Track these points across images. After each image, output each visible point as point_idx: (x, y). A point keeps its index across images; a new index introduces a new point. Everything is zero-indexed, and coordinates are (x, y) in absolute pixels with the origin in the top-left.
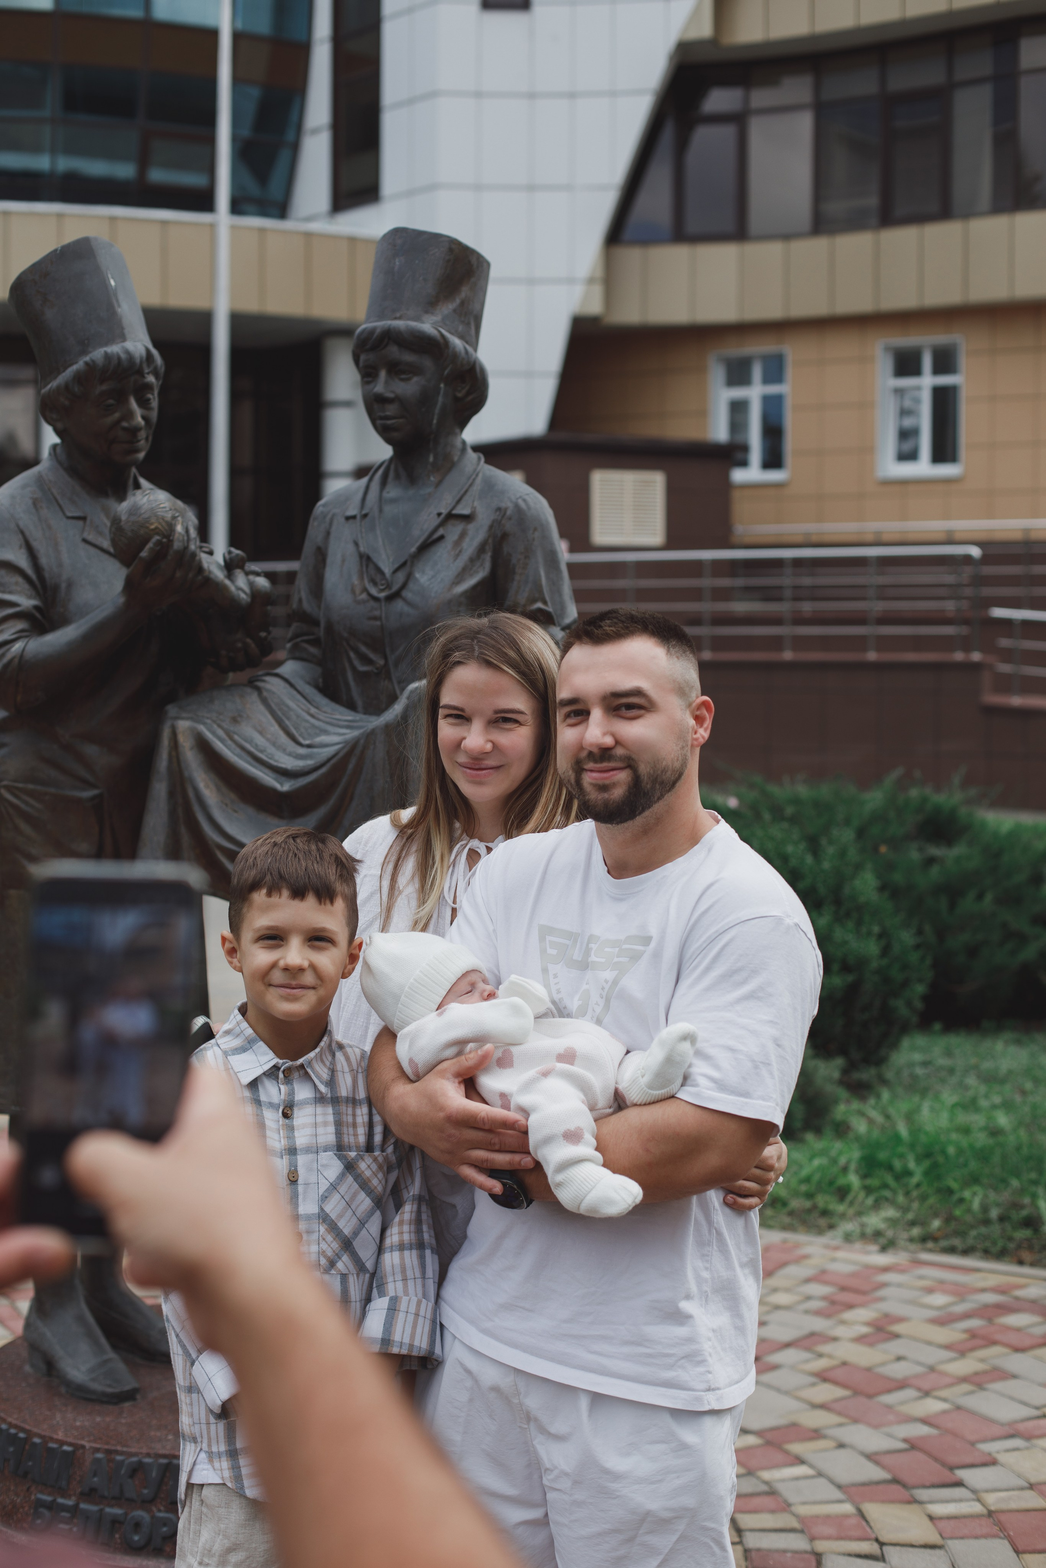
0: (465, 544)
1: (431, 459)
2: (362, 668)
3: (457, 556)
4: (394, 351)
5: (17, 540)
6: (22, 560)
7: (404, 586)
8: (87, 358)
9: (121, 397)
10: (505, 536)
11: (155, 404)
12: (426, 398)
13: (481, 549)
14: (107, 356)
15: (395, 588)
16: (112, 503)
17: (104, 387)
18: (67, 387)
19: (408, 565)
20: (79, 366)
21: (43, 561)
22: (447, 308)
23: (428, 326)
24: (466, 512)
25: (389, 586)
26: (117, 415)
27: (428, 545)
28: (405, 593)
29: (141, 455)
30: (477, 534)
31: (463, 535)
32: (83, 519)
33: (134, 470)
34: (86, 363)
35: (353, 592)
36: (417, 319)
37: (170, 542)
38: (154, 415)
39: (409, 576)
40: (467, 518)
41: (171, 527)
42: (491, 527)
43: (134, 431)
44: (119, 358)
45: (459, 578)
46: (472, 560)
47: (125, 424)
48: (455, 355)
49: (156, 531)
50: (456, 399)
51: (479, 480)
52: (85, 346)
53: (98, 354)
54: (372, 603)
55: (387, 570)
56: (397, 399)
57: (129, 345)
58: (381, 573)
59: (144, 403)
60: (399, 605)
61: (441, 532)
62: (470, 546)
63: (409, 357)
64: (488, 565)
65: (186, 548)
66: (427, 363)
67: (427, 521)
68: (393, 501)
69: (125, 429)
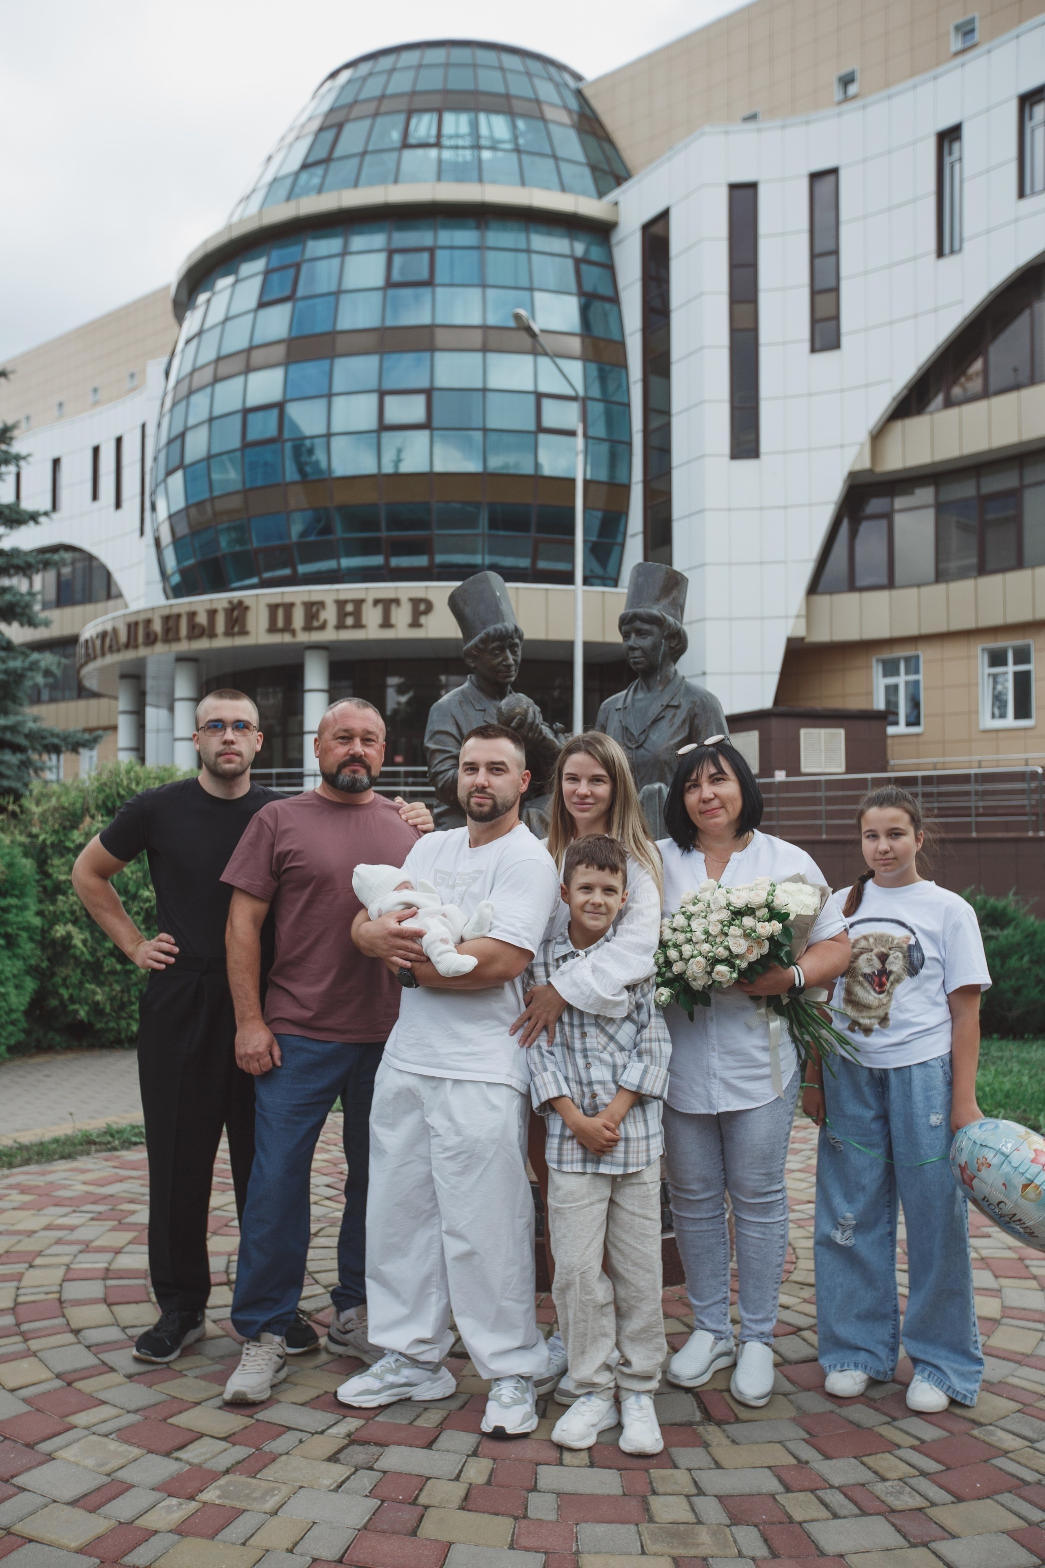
0: (676, 719)
1: (659, 678)
3: (671, 726)
4: (638, 624)
5: (452, 721)
6: (454, 731)
7: (644, 741)
8: (486, 631)
9: (502, 649)
10: (695, 715)
11: (519, 653)
12: (655, 647)
13: (684, 722)
14: (495, 630)
15: (640, 743)
16: (497, 703)
17: (494, 645)
18: (476, 645)
19: (646, 731)
20: (482, 634)
21: (464, 731)
22: (665, 602)
23: (655, 611)
24: (676, 704)
25: (637, 742)
26: (500, 659)
27: (656, 721)
28: (645, 745)
29: (513, 679)
30: (682, 714)
31: (674, 716)
32: (484, 710)
33: (509, 687)
34: (485, 633)
36: (650, 607)
37: (526, 718)
38: (519, 659)
39: (647, 737)
40: (677, 707)
41: (527, 711)
42: (689, 711)
43: (509, 667)
44: (501, 631)
45: (673, 736)
46: (679, 728)
47: (504, 663)
48: (670, 625)
49: (519, 713)
50: (671, 648)
51: (683, 688)
52: (484, 625)
53: (490, 629)
54: (629, 751)
55: (636, 734)
56: (640, 648)
57: (506, 624)
58: (632, 734)
59: (514, 653)
60: (642, 751)
61: (663, 714)
62: (678, 721)
63: (646, 627)
64: (687, 730)
65: (534, 722)
66: (655, 629)
67: (655, 709)
68: (640, 700)
69: (505, 666)
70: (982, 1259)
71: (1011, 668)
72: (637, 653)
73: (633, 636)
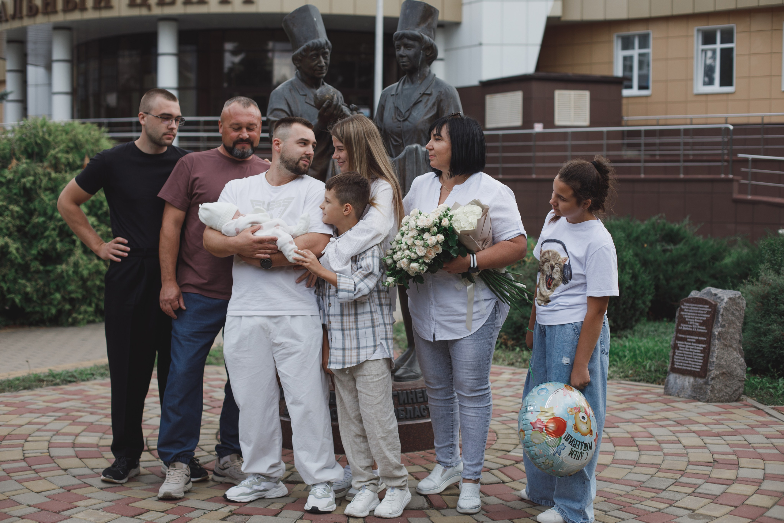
0: (428, 103)
1: (419, 75)
2: (395, 143)
3: (426, 107)
4: (406, 40)
5: (284, 102)
6: (286, 108)
7: (409, 117)
8: (307, 44)
9: (318, 56)
10: (441, 100)
11: (329, 58)
12: (416, 56)
13: (434, 105)
14: (313, 43)
15: (406, 117)
16: (314, 90)
17: (312, 53)
18: (300, 53)
19: (410, 110)
20: (304, 46)
21: (293, 109)
22: (423, 26)
23: (416, 32)
24: (429, 92)
25: (404, 117)
26: (316, 62)
27: (416, 103)
28: (408, 119)
29: (324, 75)
30: (432, 99)
31: (428, 100)
32: (306, 95)
33: (322, 80)
35: (393, 119)
36: (413, 30)
37: (332, 102)
38: (328, 62)
39: (410, 114)
40: (430, 95)
41: (333, 97)
42: (437, 97)
43: (322, 67)
44: (317, 44)
45: (426, 114)
46: (430, 108)
47: (319, 65)
48: (426, 42)
49: (328, 98)
50: (427, 56)
51: (434, 82)
52: (306, 40)
53: (310, 43)
54: (399, 123)
55: (403, 111)
56: (407, 56)
57: (320, 39)
58: (401, 112)
59: (325, 58)
60: (407, 123)
61: (421, 99)
62: (430, 104)
63: (411, 42)
64: (436, 110)
65: (337, 104)
66: (417, 44)
67: (416, 96)
68: (407, 89)
69: (319, 66)
70: (610, 438)
71: (718, 46)
72: (405, 59)
73: (402, 48)
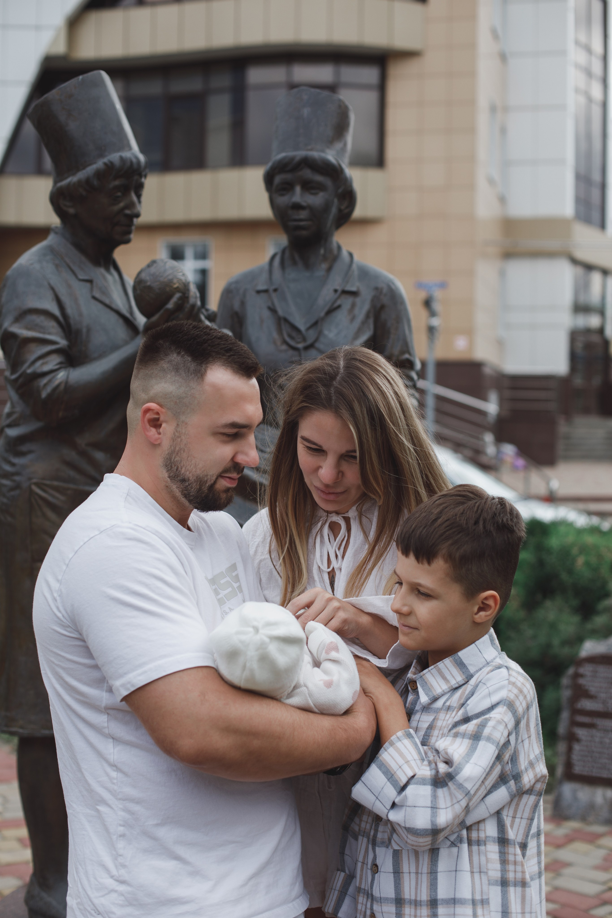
0: (356, 311)
1: (322, 251)
3: (353, 319)
4: (307, 173)
7: (317, 340)
8: (105, 160)
9: (126, 190)
10: (383, 307)
12: (326, 207)
13: (367, 316)
15: (309, 342)
17: (117, 183)
18: (88, 181)
19: (318, 325)
20: (100, 164)
22: (337, 146)
24: (354, 289)
25: (304, 339)
26: (122, 205)
27: (332, 311)
28: (317, 345)
30: (363, 306)
31: (353, 306)
34: (105, 164)
36: (324, 151)
39: (320, 333)
40: (354, 294)
42: (372, 301)
46: (363, 323)
47: (128, 212)
49: (178, 290)
52: (101, 152)
53: (115, 158)
54: (291, 352)
55: (302, 328)
56: (309, 207)
57: (136, 153)
58: (298, 330)
61: (339, 302)
63: (319, 178)
64: (372, 326)
66: (329, 183)
67: (327, 294)
68: (295, 280)
69: (127, 216)
72: (303, 214)
73: (298, 189)
